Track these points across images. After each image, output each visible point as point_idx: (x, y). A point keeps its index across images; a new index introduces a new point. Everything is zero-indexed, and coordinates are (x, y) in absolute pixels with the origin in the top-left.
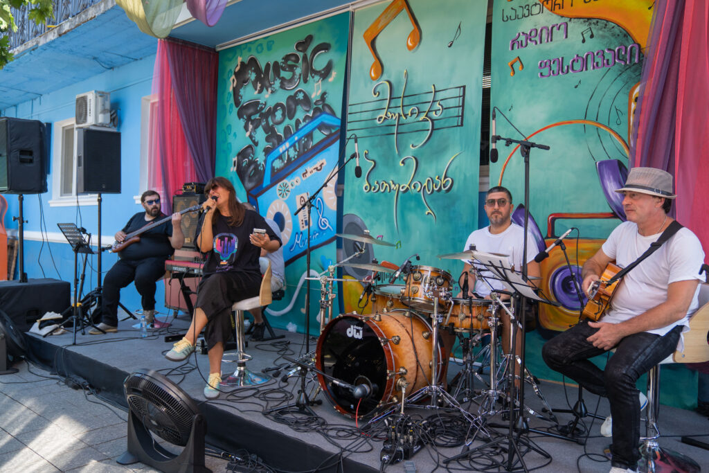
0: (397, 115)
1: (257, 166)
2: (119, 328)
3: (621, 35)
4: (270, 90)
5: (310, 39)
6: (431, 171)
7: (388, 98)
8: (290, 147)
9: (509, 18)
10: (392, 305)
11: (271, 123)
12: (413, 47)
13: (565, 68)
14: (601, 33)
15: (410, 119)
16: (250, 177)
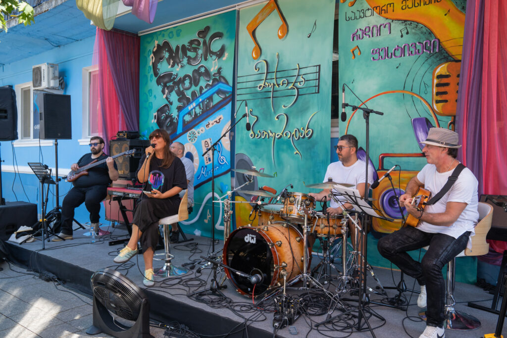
0: (272, 84)
1: (172, 119)
2: (74, 236)
3: (427, 33)
4: (180, 65)
5: (207, 29)
6: (297, 124)
7: (266, 72)
8: (196, 106)
9: (350, 19)
10: (273, 219)
11: (182, 89)
12: (283, 37)
13: (390, 55)
14: (413, 31)
15: (282, 88)
16: (167, 127)
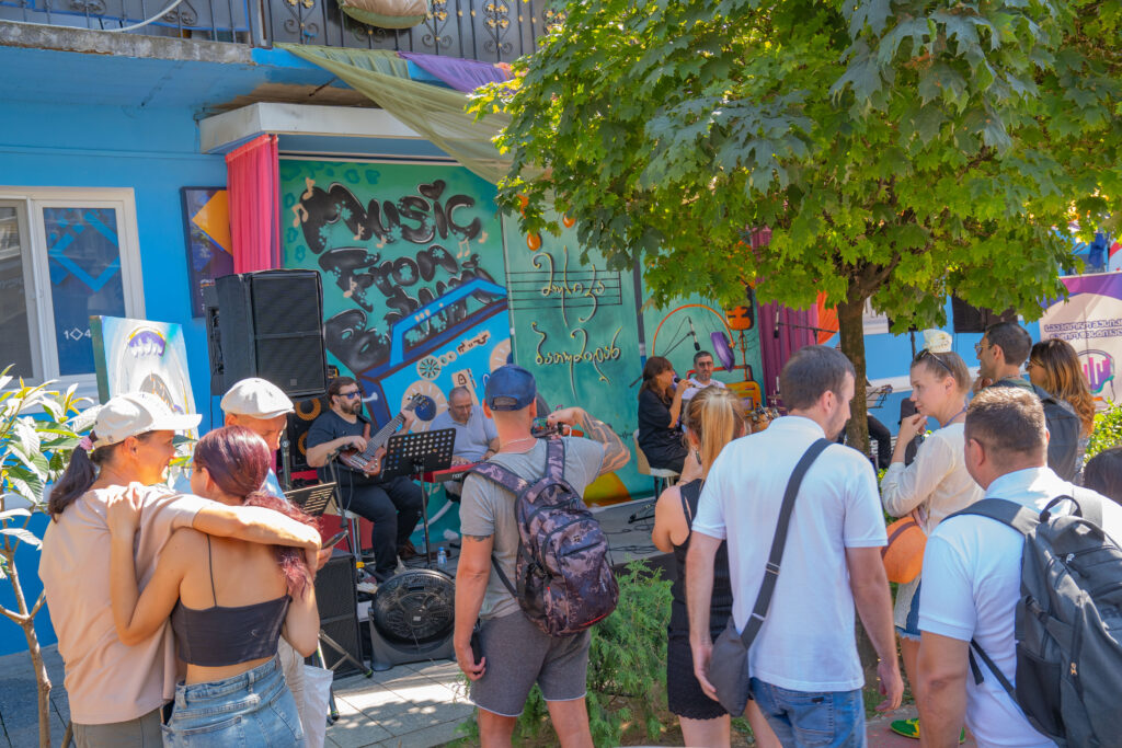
0: (562, 289)
1: (373, 340)
4: (384, 239)
5: (440, 185)
7: (551, 271)
8: (433, 315)
11: (394, 283)
12: (570, 225)
15: (575, 294)
16: (360, 354)
